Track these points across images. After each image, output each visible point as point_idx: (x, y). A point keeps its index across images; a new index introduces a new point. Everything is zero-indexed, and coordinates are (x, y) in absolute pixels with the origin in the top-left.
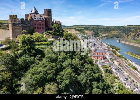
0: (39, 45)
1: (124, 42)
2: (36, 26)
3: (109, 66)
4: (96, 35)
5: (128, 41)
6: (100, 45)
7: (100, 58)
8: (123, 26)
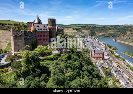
0: (43, 60)
1: (120, 41)
2: (40, 38)
3: (109, 68)
4: (93, 34)
5: (124, 40)
6: (97, 44)
7: (99, 58)
8: (119, 25)
